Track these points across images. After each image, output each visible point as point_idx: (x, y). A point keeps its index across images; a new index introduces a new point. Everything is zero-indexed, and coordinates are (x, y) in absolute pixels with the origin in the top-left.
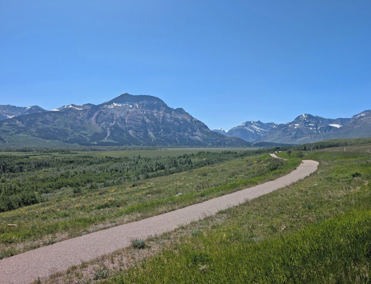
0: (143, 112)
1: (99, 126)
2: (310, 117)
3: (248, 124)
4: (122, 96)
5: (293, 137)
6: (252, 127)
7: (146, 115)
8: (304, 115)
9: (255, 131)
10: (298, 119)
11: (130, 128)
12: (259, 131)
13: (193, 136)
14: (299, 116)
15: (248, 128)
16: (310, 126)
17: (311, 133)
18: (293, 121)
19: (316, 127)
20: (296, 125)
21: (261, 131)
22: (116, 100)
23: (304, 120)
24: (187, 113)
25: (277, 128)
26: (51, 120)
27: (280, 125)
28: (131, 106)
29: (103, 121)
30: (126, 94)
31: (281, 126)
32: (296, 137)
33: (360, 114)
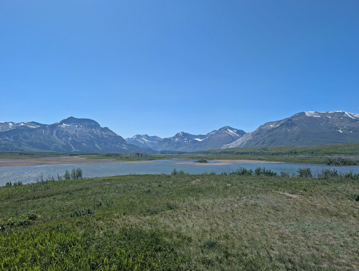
0: (87, 131)
1: (61, 140)
2: (184, 134)
3: (139, 136)
4: (69, 118)
5: (175, 147)
6: (142, 139)
7: (90, 132)
8: (180, 133)
9: (144, 142)
10: (177, 135)
11: (83, 142)
12: (148, 142)
13: (122, 146)
14: (178, 133)
15: (139, 140)
16: (185, 140)
17: (186, 144)
18: (174, 137)
19: (188, 141)
20: (176, 139)
21: (149, 142)
22: (64, 121)
23: (181, 136)
24: (111, 131)
25: (163, 141)
26: (29, 136)
27: (165, 138)
28: (77, 126)
29: (63, 137)
30: (71, 117)
31: (166, 140)
32: (177, 147)
33: (211, 132)
